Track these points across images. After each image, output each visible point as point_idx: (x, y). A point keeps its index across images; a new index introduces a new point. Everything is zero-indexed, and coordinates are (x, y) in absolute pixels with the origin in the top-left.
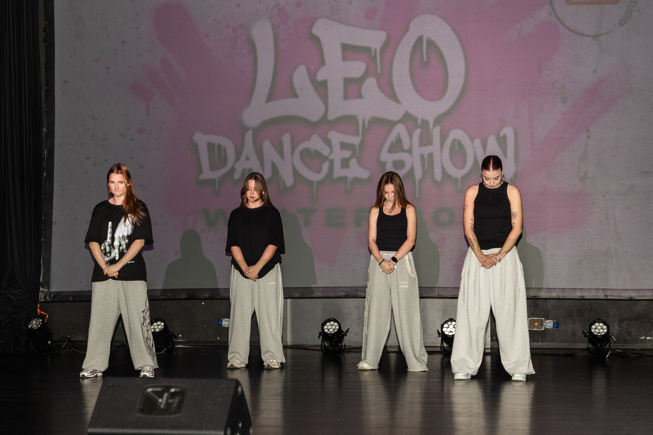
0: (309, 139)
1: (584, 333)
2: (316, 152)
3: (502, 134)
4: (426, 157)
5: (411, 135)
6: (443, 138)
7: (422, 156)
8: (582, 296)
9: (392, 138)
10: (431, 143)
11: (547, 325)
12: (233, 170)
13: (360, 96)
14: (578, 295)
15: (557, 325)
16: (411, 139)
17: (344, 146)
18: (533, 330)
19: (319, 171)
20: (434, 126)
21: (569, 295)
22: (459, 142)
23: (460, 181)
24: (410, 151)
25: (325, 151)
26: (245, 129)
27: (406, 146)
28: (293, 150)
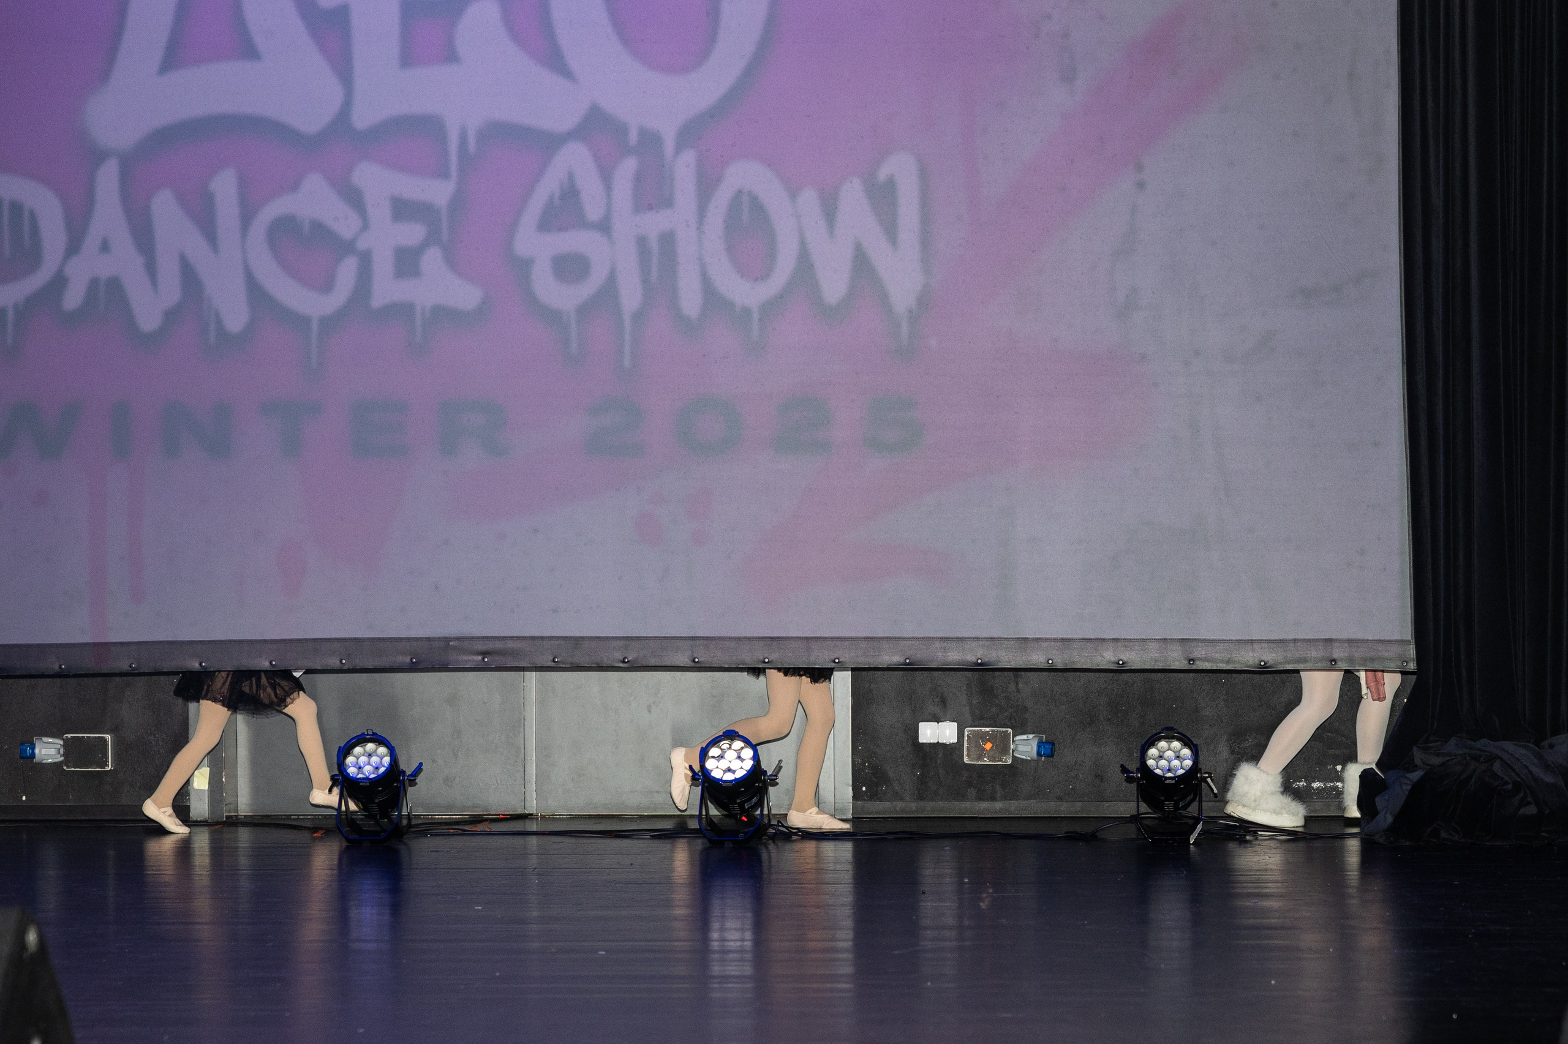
0: (294, 186)
1: (1124, 770)
2: (319, 229)
3: (883, 174)
4: (654, 245)
5: (606, 176)
6: (706, 185)
7: (642, 242)
8: (1121, 662)
9: (548, 186)
10: (667, 202)
11: (1020, 748)
12: (59, 282)
13: (450, 56)
14: (1107, 658)
15: (1048, 749)
16: (608, 188)
17: (403, 210)
18: (979, 763)
19: (326, 286)
20: (679, 149)
21: (1081, 659)
22: (754, 200)
23: (756, 316)
24: (604, 226)
25: (345, 224)
26: (98, 156)
27: (593, 211)
28: (246, 219)
